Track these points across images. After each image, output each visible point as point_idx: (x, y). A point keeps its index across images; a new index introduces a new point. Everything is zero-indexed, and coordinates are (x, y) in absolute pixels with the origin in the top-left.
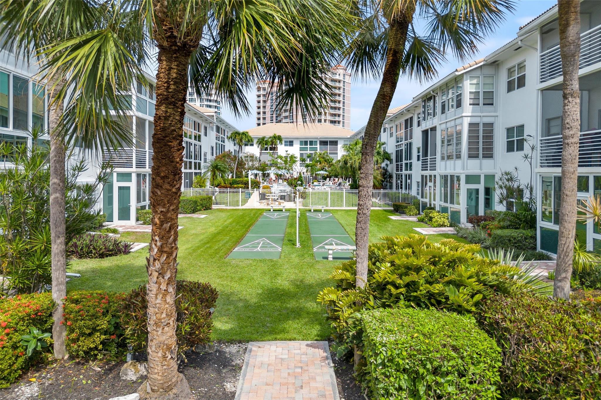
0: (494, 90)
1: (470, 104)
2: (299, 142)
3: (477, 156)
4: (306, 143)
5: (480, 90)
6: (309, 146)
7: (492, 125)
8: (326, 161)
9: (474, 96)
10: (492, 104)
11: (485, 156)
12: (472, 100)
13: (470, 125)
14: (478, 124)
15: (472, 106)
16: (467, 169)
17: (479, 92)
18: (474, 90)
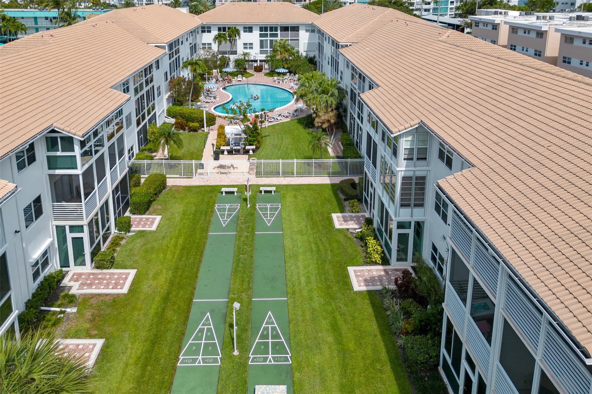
0: (428, 147)
1: (404, 159)
2: (259, 29)
3: (408, 205)
4: (266, 29)
5: (414, 147)
6: (269, 32)
7: (424, 178)
8: (287, 51)
9: (409, 152)
10: (425, 159)
11: (416, 205)
12: (406, 156)
13: (404, 178)
14: (412, 177)
15: (406, 161)
16: (399, 216)
17: (414, 148)
18: (409, 147)
